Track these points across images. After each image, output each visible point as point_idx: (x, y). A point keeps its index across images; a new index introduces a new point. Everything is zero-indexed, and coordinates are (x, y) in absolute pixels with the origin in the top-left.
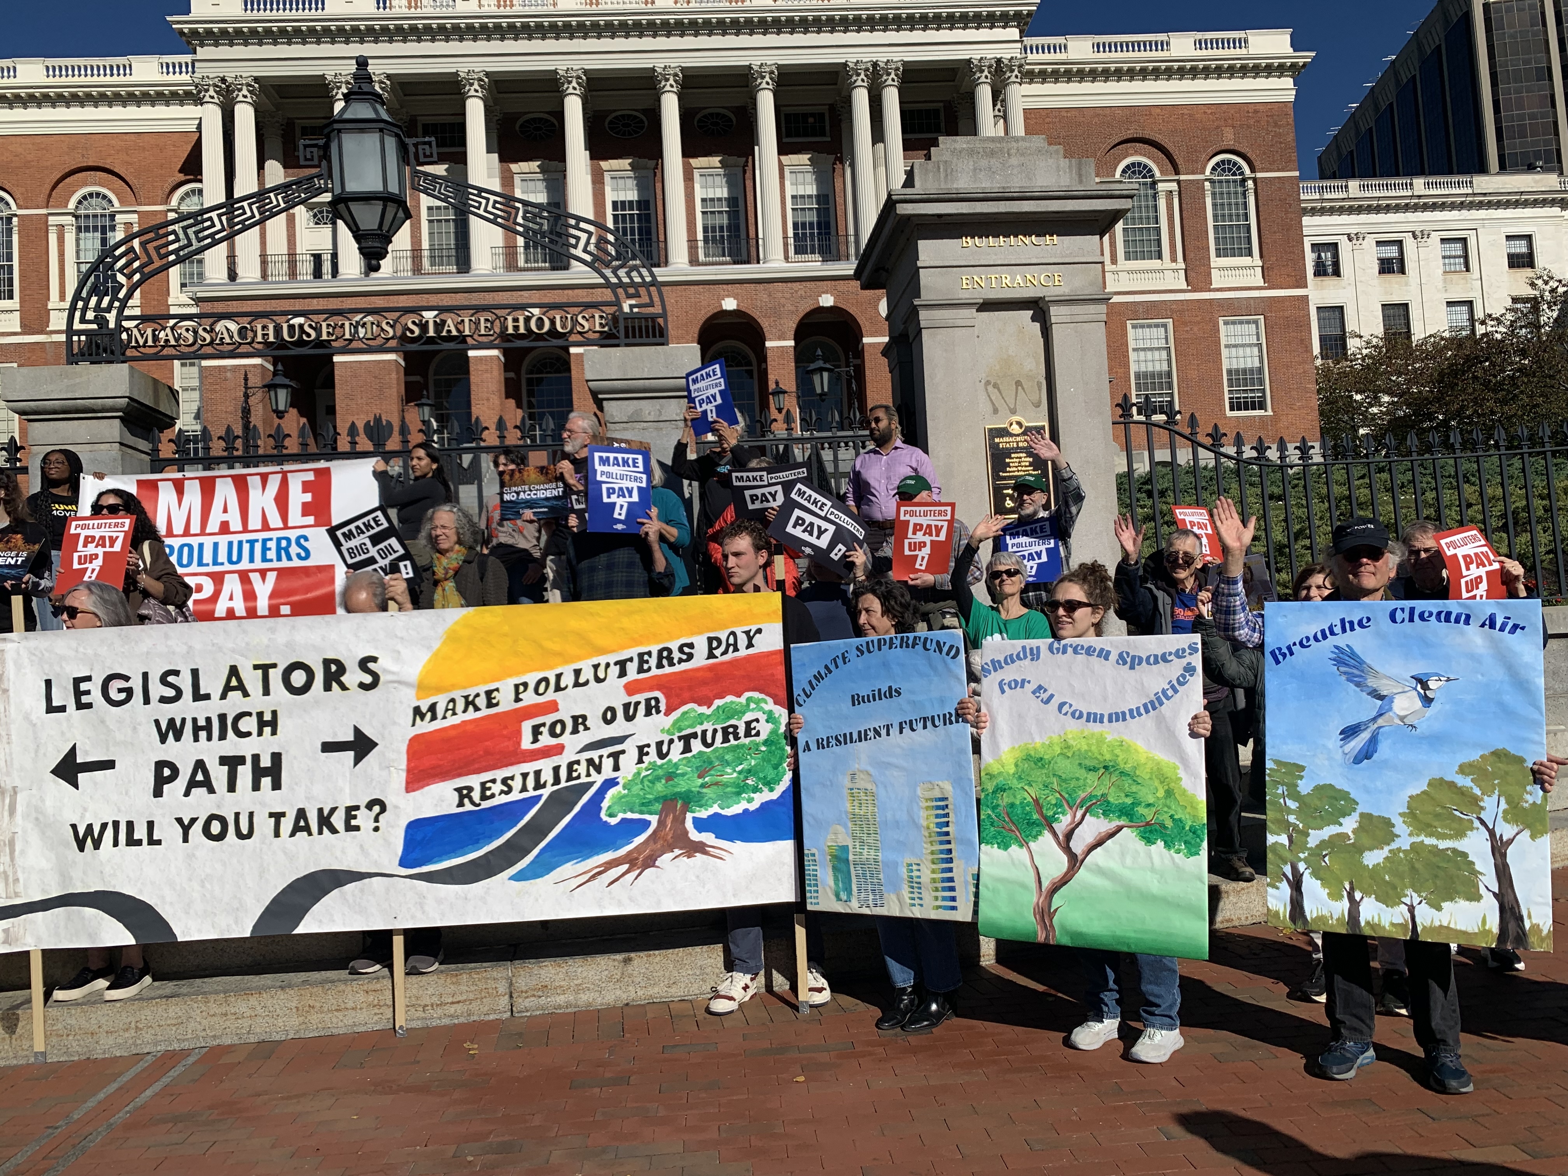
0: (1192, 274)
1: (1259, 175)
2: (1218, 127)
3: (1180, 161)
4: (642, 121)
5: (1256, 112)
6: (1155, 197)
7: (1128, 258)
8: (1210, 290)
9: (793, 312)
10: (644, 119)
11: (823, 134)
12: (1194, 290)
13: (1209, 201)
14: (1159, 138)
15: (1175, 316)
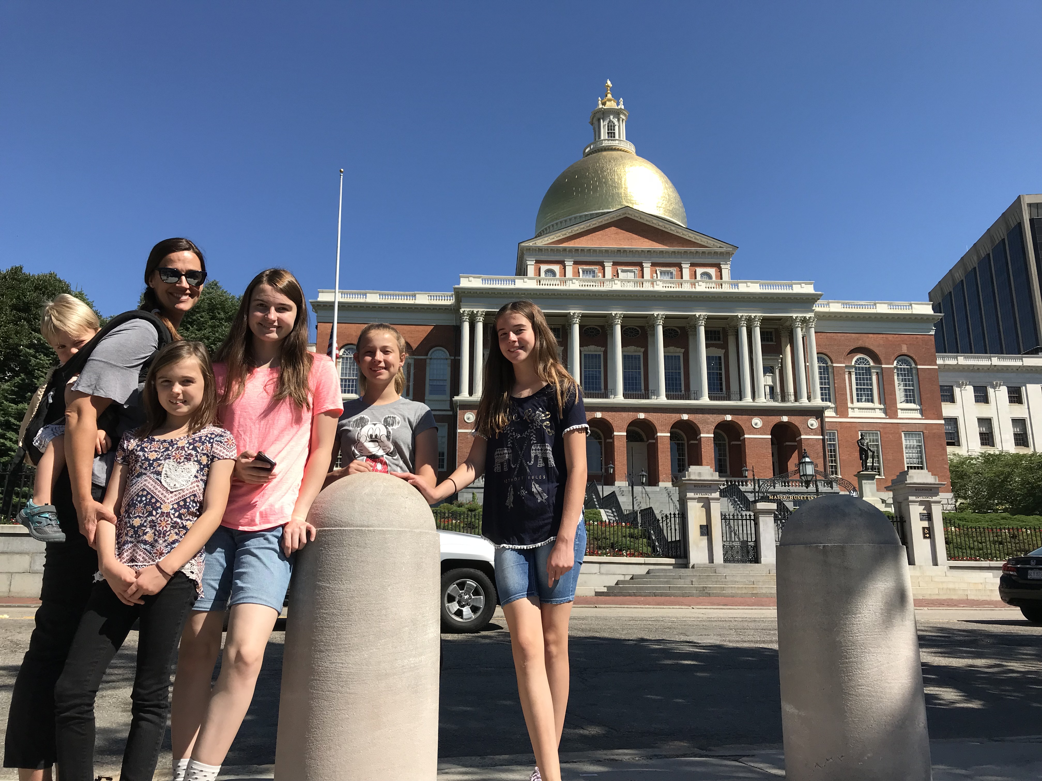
0: (888, 411)
1: (919, 367)
2: (899, 344)
3: (882, 359)
4: (638, 331)
5: (917, 338)
6: (870, 375)
7: (858, 401)
8: (897, 418)
9: (713, 422)
10: (639, 330)
11: (719, 339)
12: (890, 418)
13: (896, 377)
14: (871, 347)
15: (881, 430)
